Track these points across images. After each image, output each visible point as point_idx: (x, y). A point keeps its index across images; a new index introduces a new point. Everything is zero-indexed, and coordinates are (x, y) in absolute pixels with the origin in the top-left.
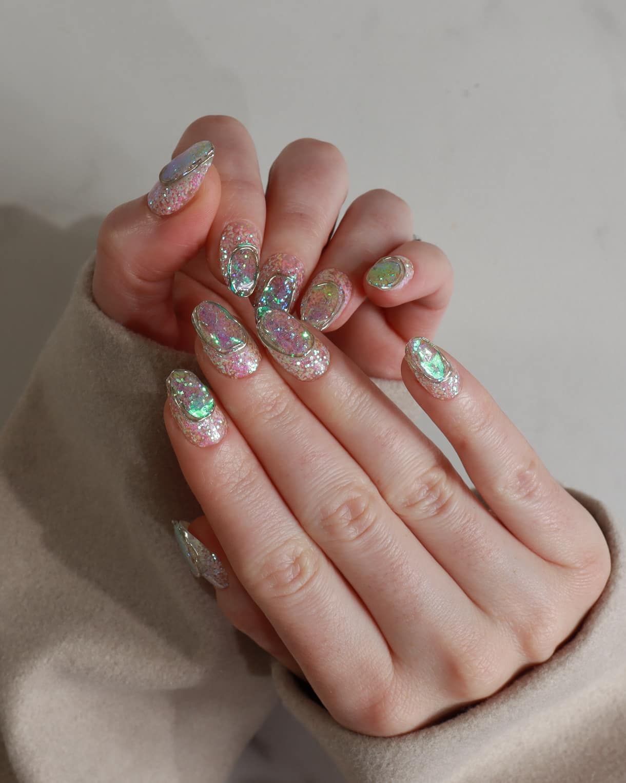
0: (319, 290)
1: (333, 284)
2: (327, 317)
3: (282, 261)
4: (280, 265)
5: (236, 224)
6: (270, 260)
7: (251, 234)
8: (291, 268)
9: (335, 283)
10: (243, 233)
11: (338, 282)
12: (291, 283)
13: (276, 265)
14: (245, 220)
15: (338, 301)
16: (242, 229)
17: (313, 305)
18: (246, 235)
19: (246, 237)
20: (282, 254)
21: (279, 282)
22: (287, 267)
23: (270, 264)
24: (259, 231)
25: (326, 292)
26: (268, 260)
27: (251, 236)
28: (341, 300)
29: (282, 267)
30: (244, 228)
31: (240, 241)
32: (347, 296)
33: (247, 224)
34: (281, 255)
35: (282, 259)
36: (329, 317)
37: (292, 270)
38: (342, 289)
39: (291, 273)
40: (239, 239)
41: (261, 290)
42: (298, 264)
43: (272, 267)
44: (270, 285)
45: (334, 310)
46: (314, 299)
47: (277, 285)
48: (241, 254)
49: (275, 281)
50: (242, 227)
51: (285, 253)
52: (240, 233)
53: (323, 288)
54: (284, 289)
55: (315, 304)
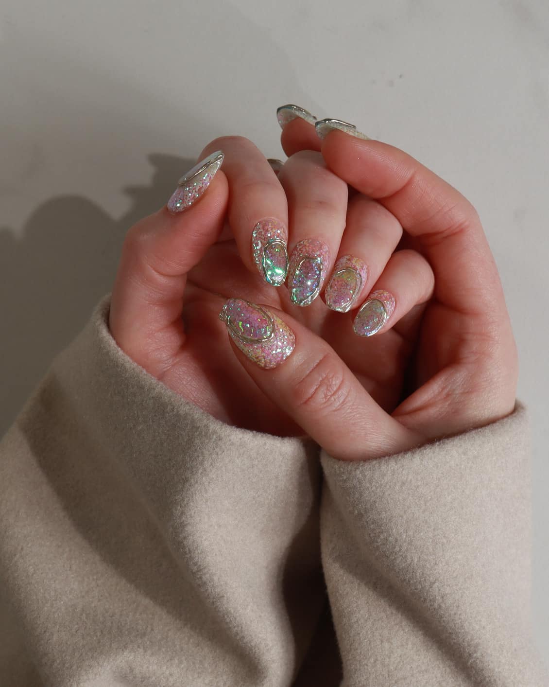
0: (339, 276)
1: (351, 269)
2: (348, 300)
3: (309, 246)
4: (307, 249)
5: (264, 222)
6: (298, 246)
7: (278, 229)
8: (317, 251)
9: (352, 268)
10: (272, 229)
11: (355, 267)
12: (319, 264)
13: (304, 250)
14: (272, 218)
15: (356, 284)
16: (270, 226)
17: (335, 291)
18: (274, 231)
19: (275, 232)
20: (308, 239)
21: (308, 264)
22: (313, 251)
23: (298, 249)
24: (284, 226)
25: (345, 277)
26: (296, 246)
27: (279, 232)
28: (359, 283)
29: (309, 251)
30: (272, 225)
31: (270, 237)
32: (364, 278)
33: (274, 221)
34: (306, 241)
35: (308, 245)
36: (350, 300)
37: (318, 253)
38: (359, 273)
39: (317, 256)
40: (269, 235)
41: (293, 274)
42: (322, 247)
43: (300, 252)
44: (300, 268)
45: (354, 293)
46: (336, 285)
47: (307, 268)
48: (272, 248)
49: (304, 265)
50: (270, 224)
51: (310, 239)
52: (269, 229)
53: (342, 275)
54: (313, 270)
55: (337, 290)
